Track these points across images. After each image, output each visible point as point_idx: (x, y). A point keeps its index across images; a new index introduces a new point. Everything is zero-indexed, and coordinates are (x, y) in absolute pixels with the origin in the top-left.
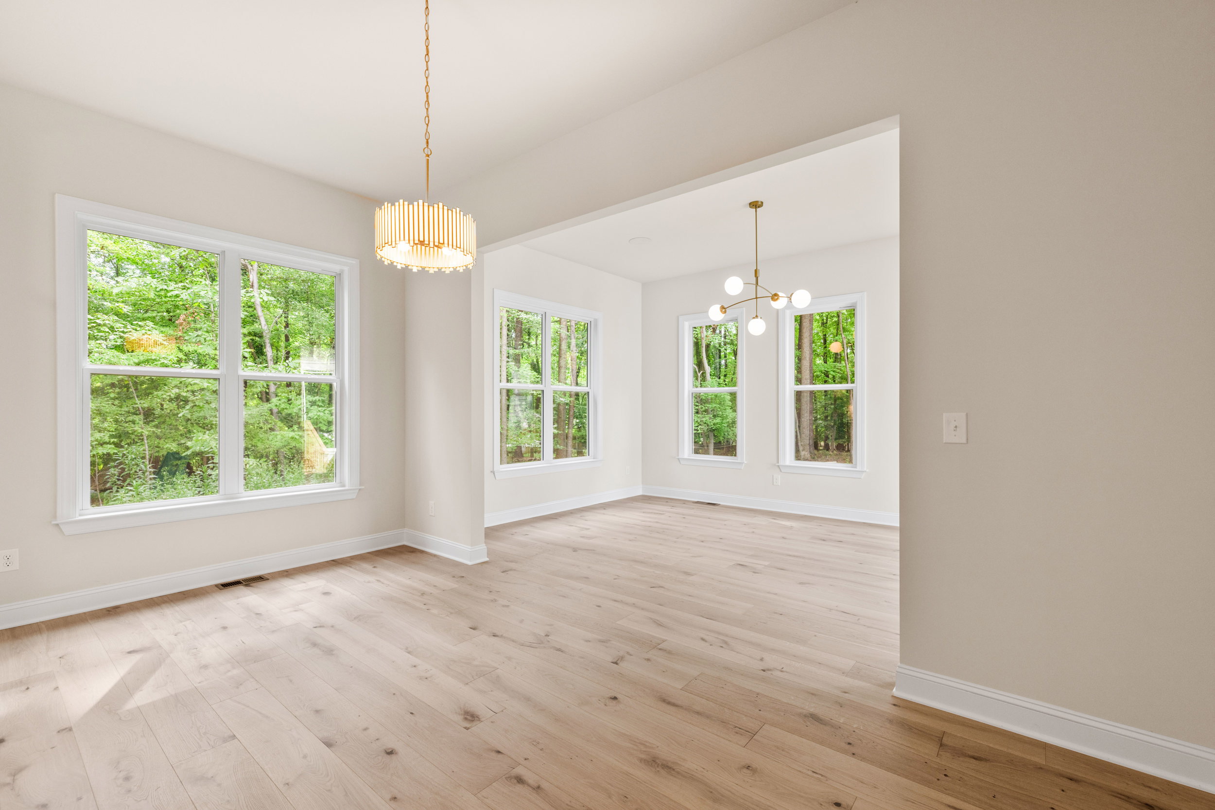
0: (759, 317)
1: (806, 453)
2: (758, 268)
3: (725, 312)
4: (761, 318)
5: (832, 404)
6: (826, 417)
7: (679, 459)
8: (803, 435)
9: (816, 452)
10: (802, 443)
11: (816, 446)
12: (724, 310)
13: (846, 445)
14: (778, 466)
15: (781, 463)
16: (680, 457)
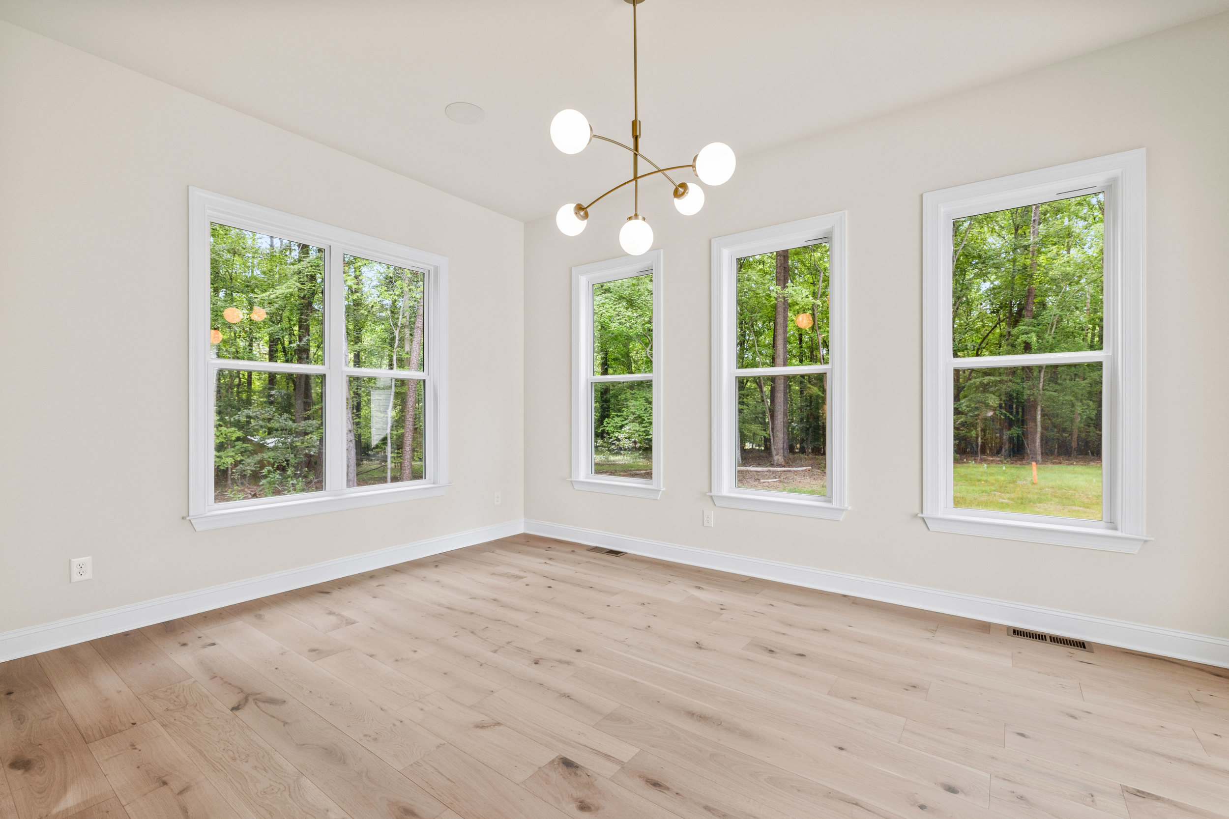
0: (640, 217)
1: (780, 458)
2: (639, 119)
3: (586, 216)
4: (644, 219)
5: (807, 406)
6: (802, 419)
7: (571, 481)
8: (776, 438)
9: (791, 456)
10: (775, 447)
11: (791, 449)
12: (582, 213)
13: (821, 448)
14: (711, 497)
15: (714, 493)
16: (573, 479)
